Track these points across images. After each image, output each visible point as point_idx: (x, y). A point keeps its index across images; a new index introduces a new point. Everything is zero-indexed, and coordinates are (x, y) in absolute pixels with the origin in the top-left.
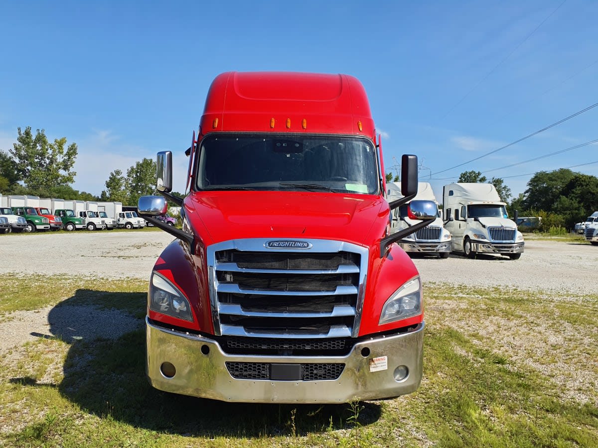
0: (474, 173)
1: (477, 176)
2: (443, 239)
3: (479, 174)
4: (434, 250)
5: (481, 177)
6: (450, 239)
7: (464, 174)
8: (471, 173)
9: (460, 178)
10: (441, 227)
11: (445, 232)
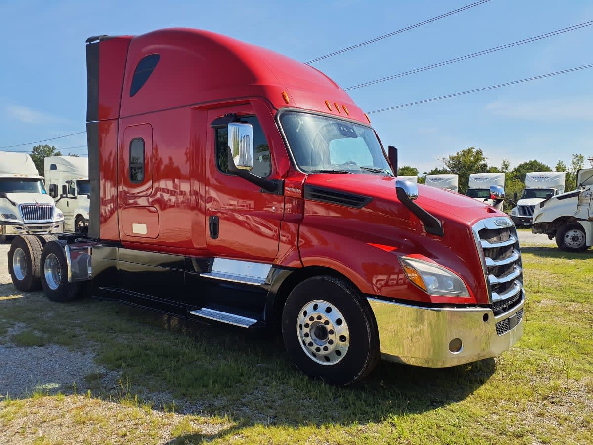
0: (48, 147)
1: (52, 151)
2: (55, 218)
3: (54, 149)
4: (46, 231)
5: (55, 152)
6: (63, 219)
7: (37, 148)
8: (45, 147)
9: (33, 152)
10: (52, 205)
11: (57, 211)
